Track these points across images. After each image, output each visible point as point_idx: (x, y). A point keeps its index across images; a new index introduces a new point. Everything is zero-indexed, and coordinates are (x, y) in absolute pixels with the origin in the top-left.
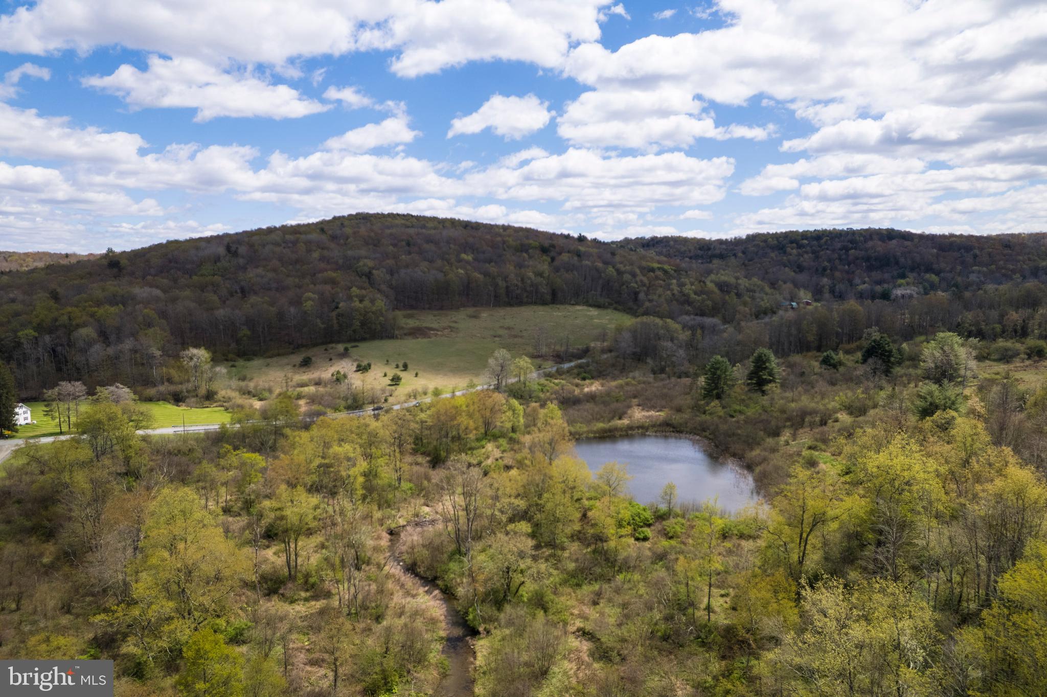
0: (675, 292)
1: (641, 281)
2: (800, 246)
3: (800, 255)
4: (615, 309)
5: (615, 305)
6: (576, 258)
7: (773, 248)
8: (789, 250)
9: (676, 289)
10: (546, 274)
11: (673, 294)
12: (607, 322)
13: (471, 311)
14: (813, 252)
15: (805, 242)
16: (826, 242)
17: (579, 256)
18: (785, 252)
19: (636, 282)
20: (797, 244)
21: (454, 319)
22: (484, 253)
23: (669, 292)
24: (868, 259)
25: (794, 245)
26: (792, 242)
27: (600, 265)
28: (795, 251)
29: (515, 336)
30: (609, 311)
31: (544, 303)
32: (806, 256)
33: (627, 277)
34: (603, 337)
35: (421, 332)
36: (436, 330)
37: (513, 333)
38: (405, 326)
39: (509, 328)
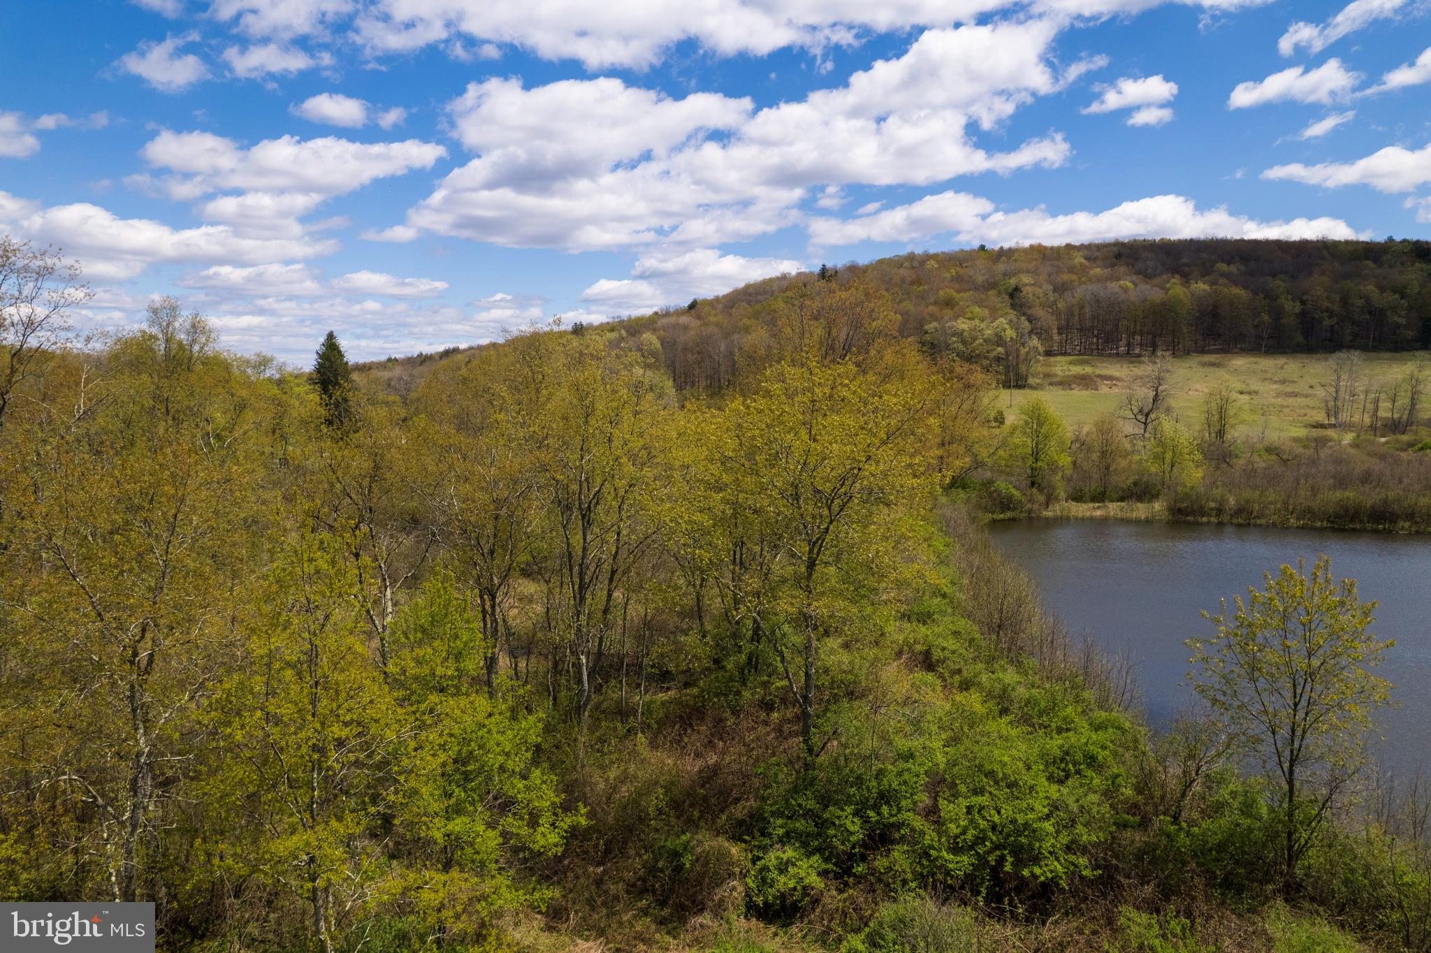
13: (1210, 358)
21: (1168, 368)
29: (1294, 395)
35: (1085, 381)
36: (1117, 379)
37: (1289, 389)
38: (1060, 373)
39: (1283, 382)
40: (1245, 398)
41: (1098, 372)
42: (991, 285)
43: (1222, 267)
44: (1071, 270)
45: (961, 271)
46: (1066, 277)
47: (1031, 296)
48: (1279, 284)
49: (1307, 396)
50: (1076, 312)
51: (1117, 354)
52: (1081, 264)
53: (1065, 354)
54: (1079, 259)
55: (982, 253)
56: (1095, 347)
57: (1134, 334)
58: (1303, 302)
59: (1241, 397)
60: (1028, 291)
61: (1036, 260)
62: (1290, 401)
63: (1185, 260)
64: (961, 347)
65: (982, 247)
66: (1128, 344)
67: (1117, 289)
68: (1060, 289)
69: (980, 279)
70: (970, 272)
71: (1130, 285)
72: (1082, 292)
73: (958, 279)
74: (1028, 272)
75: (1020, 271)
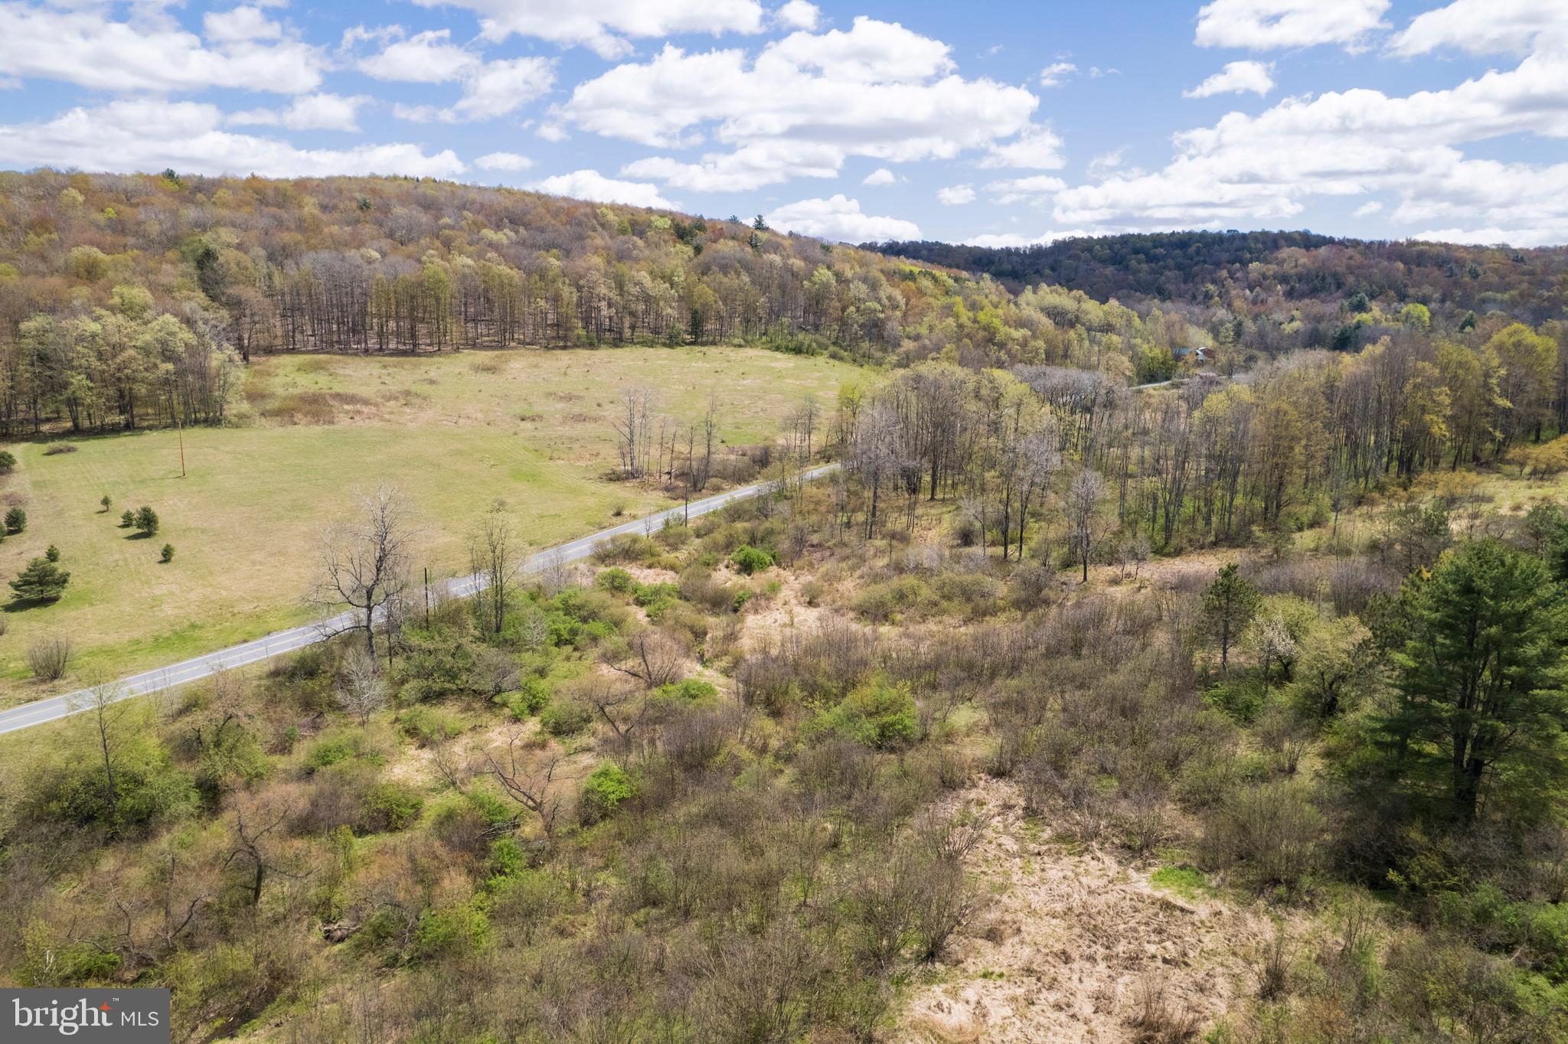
0: (964, 320)
1: (890, 298)
2: (1151, 259)
3: (1153, 272)
4: (833, 356)
5: (832, 348)
6: (749, 249)
7: (1103, 261)
8: (1133, 263)
9: (965, 316)
10: (680, 278)
11: (961, 326)
12: (815, 384)
13: (483, 357)
14: (1180, 267)
15: (1162, 251)
16: (1198, 253)
17: (754, 246)
18: (1127, 268)
19: (879, 301)
20: (1147, 254)
21: (432, 374)
22: (542, 230)
23: (950, 321)
24: (1284, 279)
25: (1142, 256)
26: (1136, 252)
27: (797, 263)
28: (1145, 266)
29: (581, 418)
30: (821, 360)
31: (673, 342)
32: (1168, 273)
33: (859, 289)
34: (805, 421)
35: (315, 407)
36: (365, 402)
37: (576, 410)
38: (280, 391)
39: (569, 398)
40: (528, 425)
41: (338, 388)
42: (172, 241)
43: (489, 234)
44: (301, 226)
45: (127, 211)
46: (286, 237)
47: (233, 266)
48: (553, 262)
49: (595, 420)
50: (303, 292)
51: (366, 352)
52: (314, 217)
53: (292, 351)
54: (310, 206)
55: (167, 181)
56: (335, 338)
57: (388, 317)
58: (579, 289)
59: (523, 425)
60: (228, 257)
61: (249, 204)
62: (579, 429)
63: (446, 220)
64: (95, 363)
65: (170, 175)
66: (381, 335)
67: (360, 261)
68: (278, 256)
69: (154, 229)
70: (141, 214)
71: (376, 255)
72: (312, 263)
73: (119, 227)
74: (234, 225)
75: (218, 223)
